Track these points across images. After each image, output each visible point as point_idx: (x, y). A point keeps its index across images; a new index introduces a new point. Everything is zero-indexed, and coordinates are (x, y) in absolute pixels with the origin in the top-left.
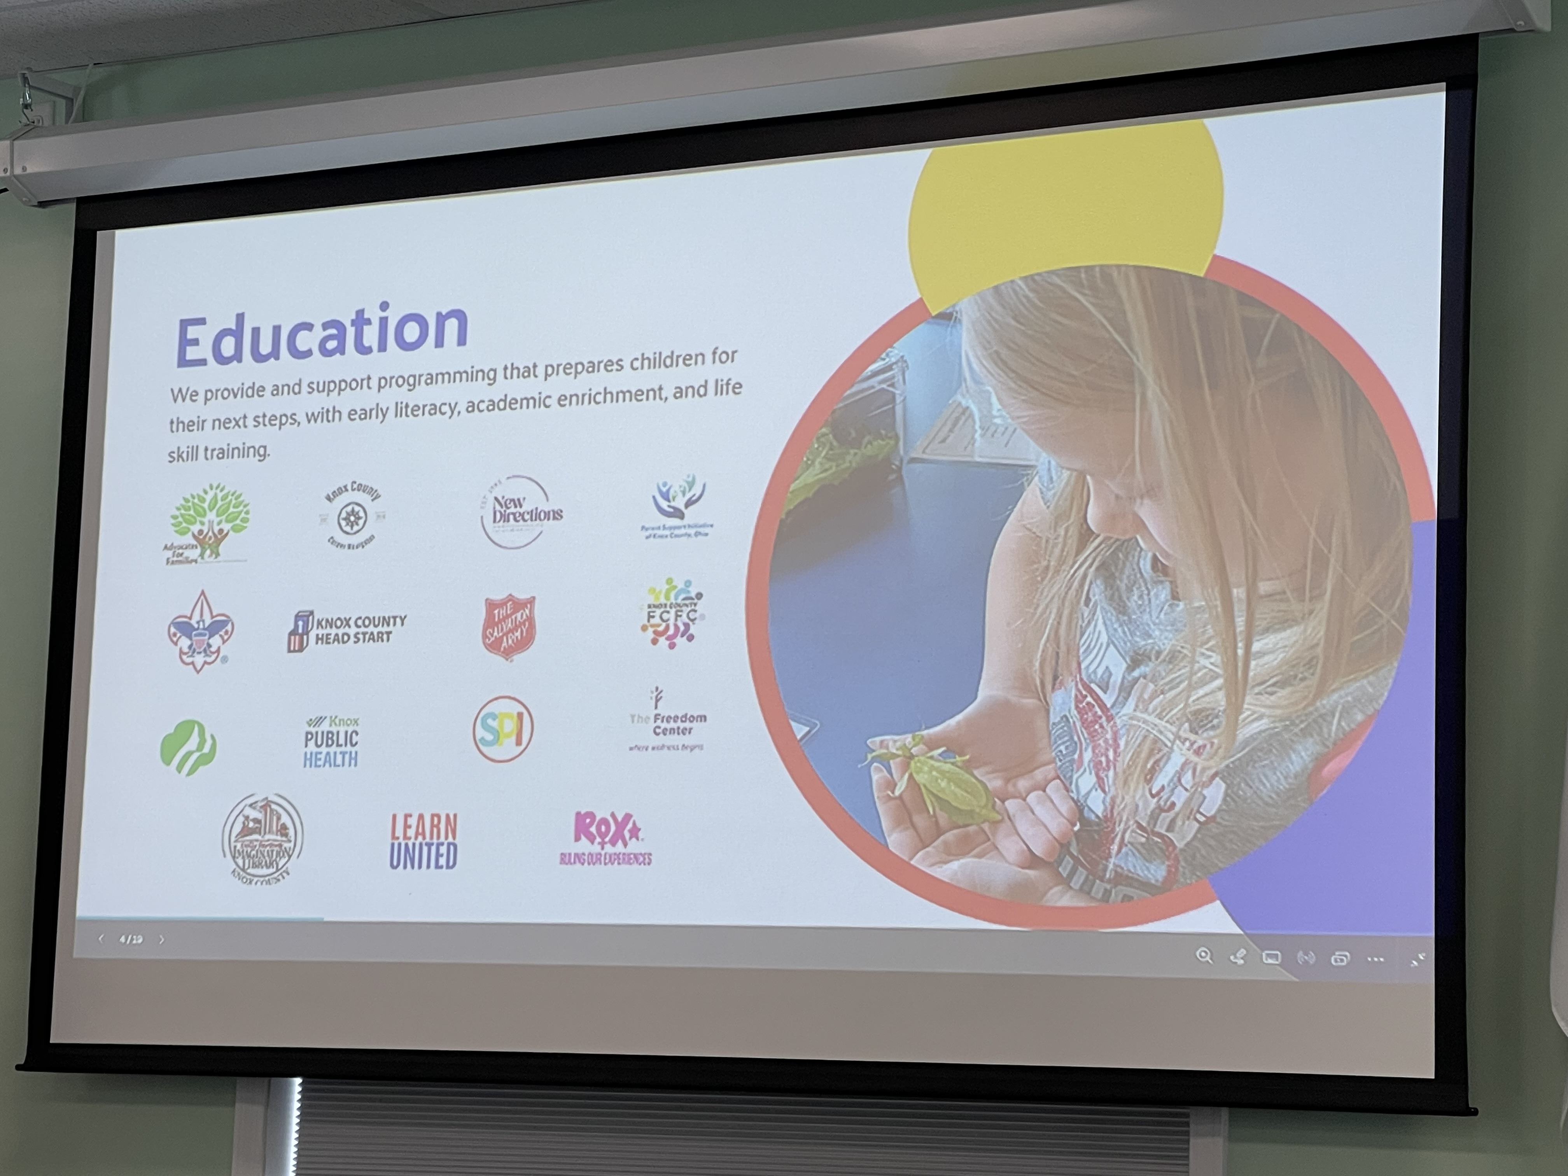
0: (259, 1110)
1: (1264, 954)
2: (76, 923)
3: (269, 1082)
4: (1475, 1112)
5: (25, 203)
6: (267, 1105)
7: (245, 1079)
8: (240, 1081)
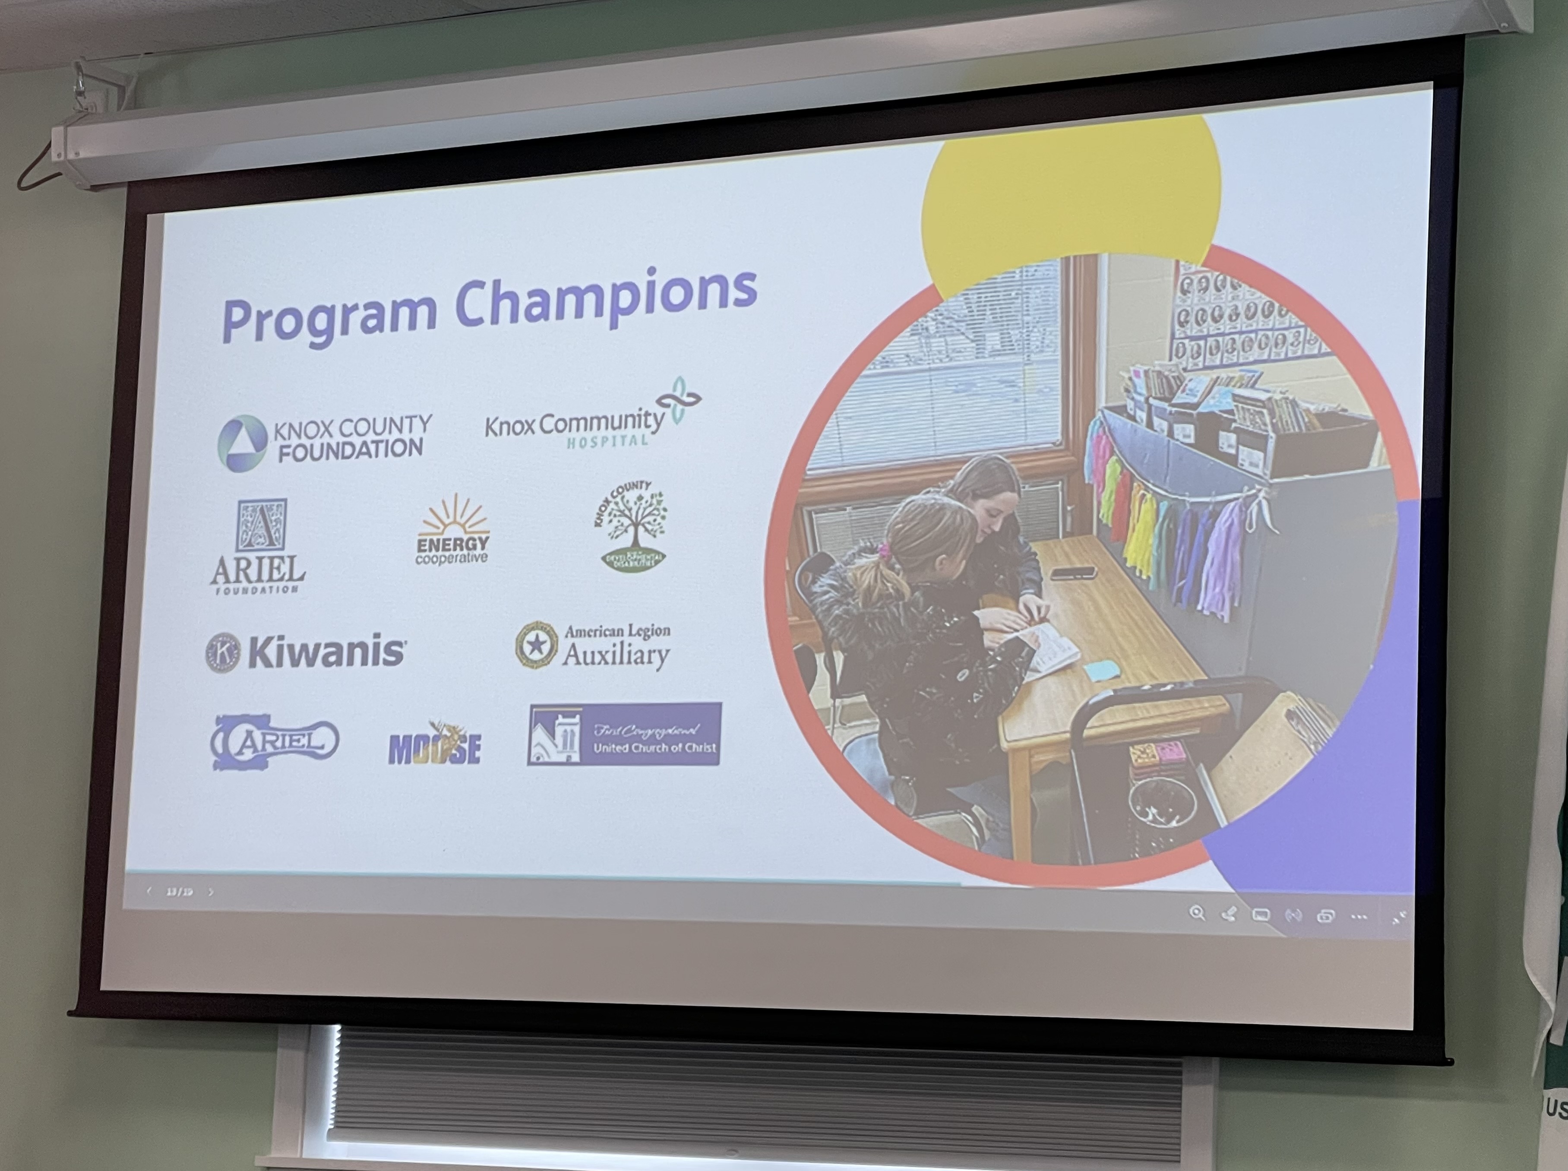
1: (1254, 913)
2: (126, 877)
3: (310, 1028)
4: (1451, 1063)
5: (78, 186)
6: (307, 1051)
7: (286, 1026)
8: (281, 1026)
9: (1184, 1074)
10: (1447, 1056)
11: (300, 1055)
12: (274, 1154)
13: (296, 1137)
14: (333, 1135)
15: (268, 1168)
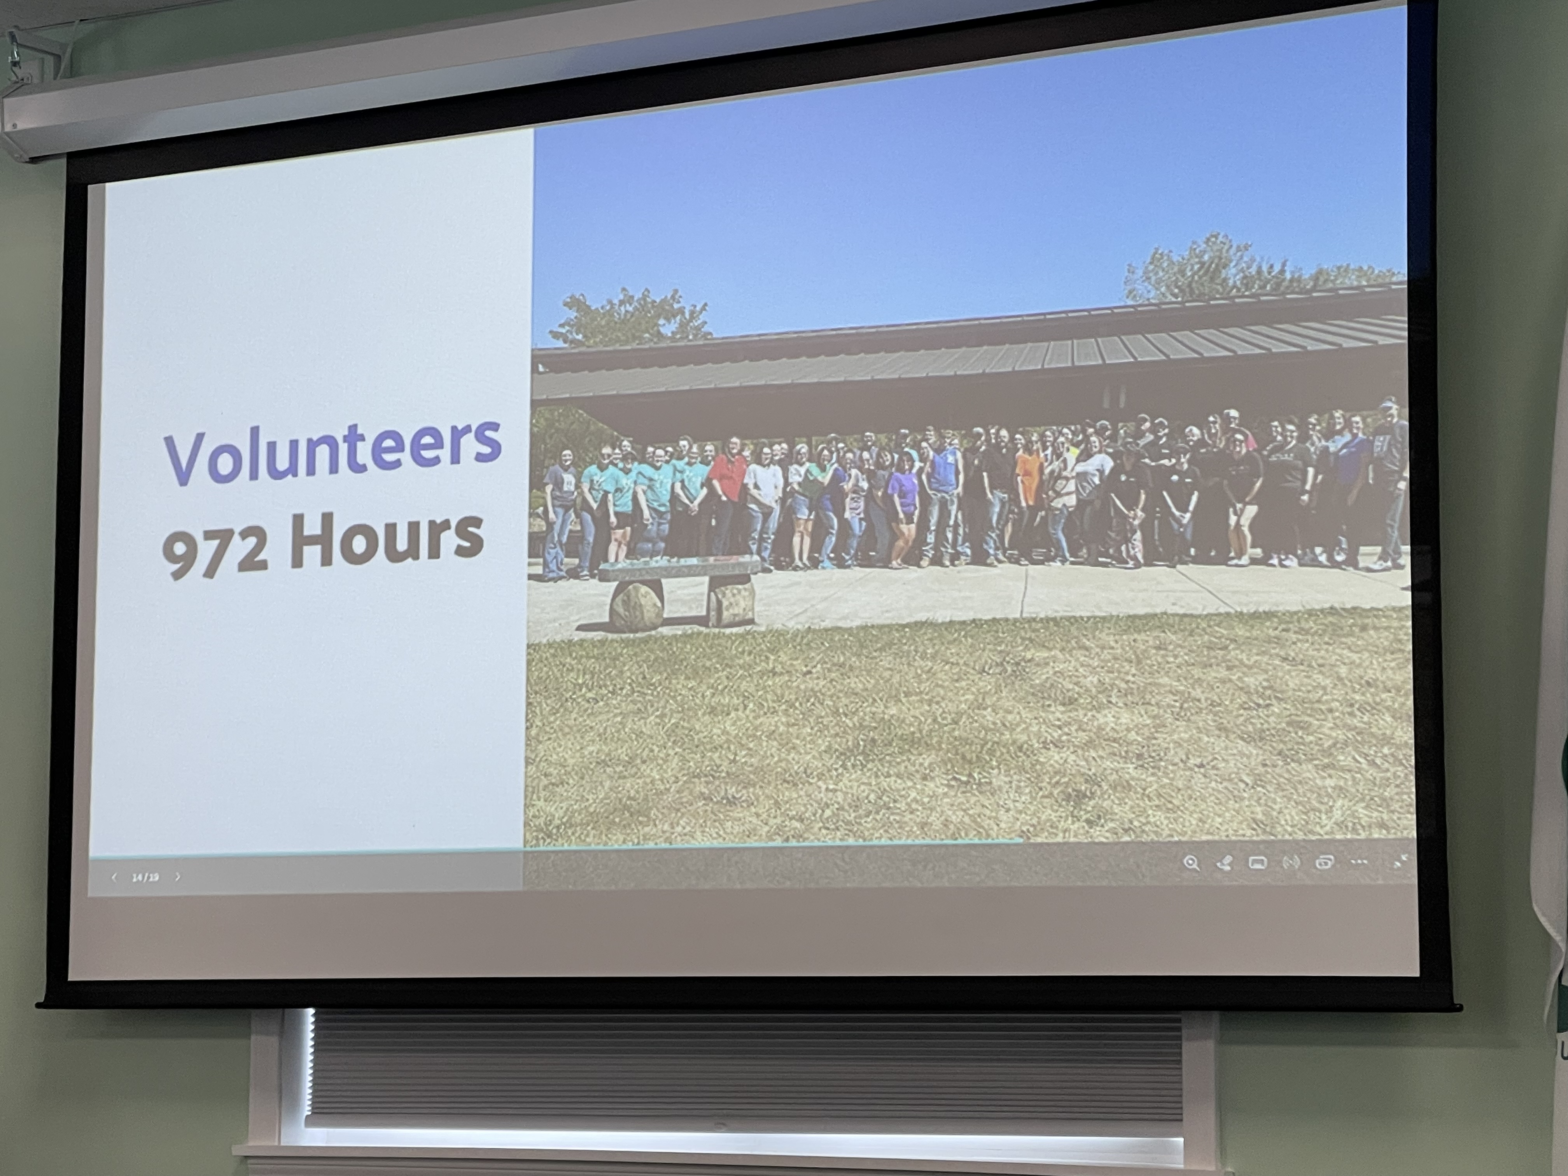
0: (274, 1040)
1: (1250, 861)
2: (90, 863)
3: (283, 1013)
5: (16, 159)
6: (282, 1034)
7: (258, 1011)
8: (254, 1012)
9: (1183, 1031)
10: (1456, 1002)
13: (275, 1125)
14: (310, 1121)
15: (246, 1157)
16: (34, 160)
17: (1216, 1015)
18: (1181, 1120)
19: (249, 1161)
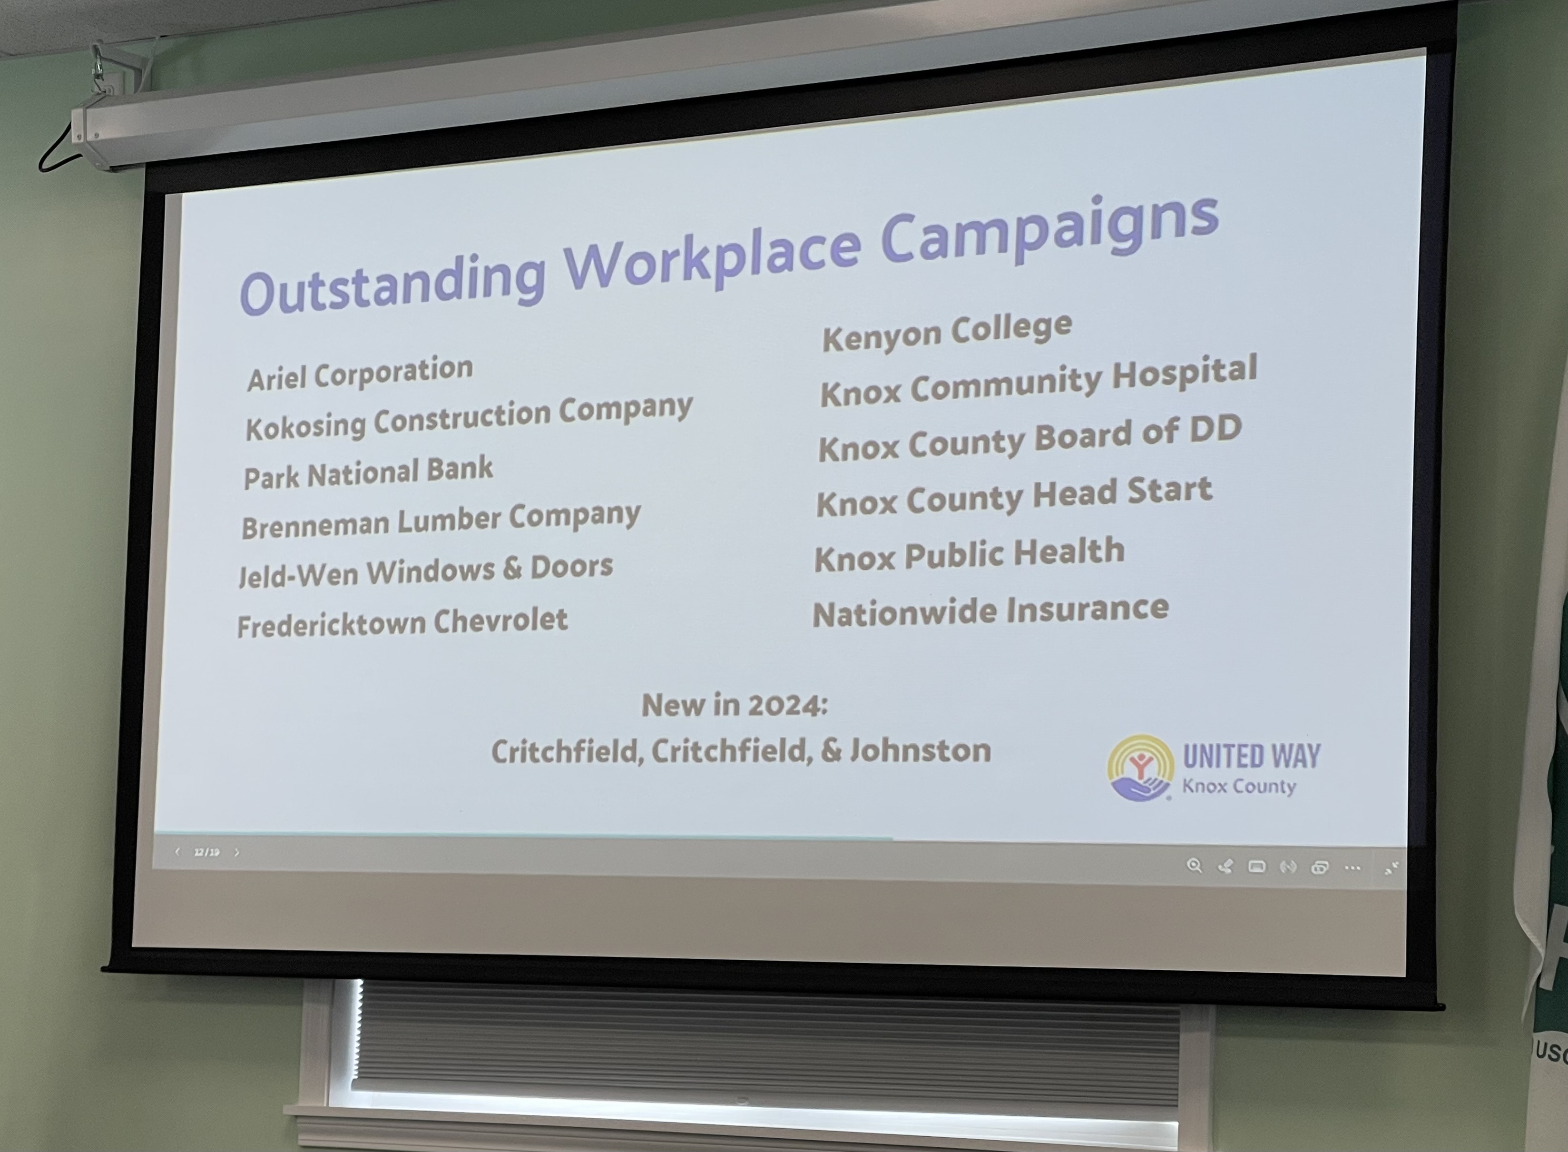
0: (325, 1009)
1: (1250, 864)
2: (155, 838)
3: (334, 982)
4: (1443, 1008)
5: (98, 168)
6: (332, 1003)
7: (311, 981)
8: (306, 981)
9: (1181, 1021)
10: (1439, 1001)
11: (324, 1009)
12: (301, 1104)
13: (323, 1087)
14: (357, 1085)
15: (297, 1117)
16: (114, 169)
17: (1212, 1008)
18: (1177, 1106)
19: (299, 1120)
